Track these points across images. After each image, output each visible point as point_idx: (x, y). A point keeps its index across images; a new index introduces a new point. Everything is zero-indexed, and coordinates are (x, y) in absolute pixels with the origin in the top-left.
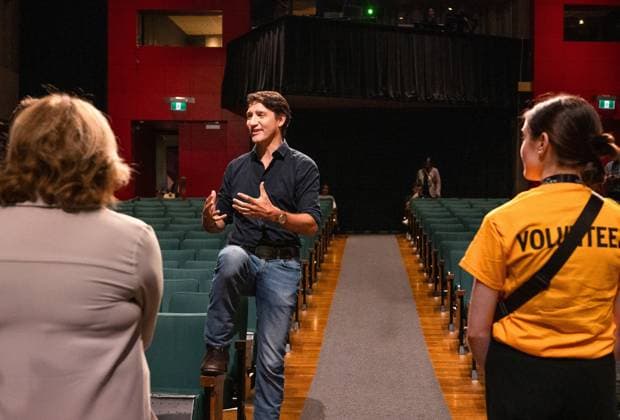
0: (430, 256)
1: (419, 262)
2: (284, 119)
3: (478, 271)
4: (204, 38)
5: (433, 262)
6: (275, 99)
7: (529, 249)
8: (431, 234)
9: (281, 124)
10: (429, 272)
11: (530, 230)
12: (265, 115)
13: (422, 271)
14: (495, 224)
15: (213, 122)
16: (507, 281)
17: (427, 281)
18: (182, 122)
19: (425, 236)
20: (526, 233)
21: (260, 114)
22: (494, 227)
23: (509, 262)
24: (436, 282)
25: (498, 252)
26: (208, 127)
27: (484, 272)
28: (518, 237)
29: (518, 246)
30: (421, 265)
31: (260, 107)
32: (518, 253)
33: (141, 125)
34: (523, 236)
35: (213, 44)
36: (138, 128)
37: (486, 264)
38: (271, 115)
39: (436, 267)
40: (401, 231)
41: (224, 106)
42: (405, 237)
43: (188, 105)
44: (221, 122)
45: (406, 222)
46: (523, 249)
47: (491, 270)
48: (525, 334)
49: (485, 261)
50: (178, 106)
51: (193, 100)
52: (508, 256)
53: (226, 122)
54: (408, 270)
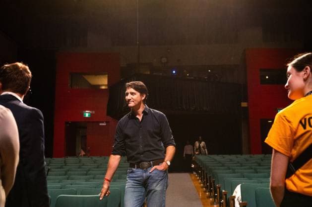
0: (207, 179)
1: (201, 183)
2: (145, 96)
3: (276, 145)
4: (99, 86)
5: (209, 182)
6: (141, 86)
7: (308, 128)
8: (206, 169)
9: (143, 98)
10: (206, 188)
11: (307, 117)
12: (135, 94)
13: (202, 187)
14: (285, 116)
15: (103, 122)
16: (293, 150)
17: (206, 192)
18: (89, 122)
19: (204, 170)
20: (305, 119)
21: (132, 94)
22: (283, 118)
23: (295, 138)
24: (210, 191)
25: (289, 132)
26: (101, 124)
27: (280, 145)
28: (301, 122)
29: (301, 127)
30: (202, 185)
31: (132, 90)
32: (301, 130)
33: (70, 124)
34: (303, 121)
35: (103, 87)
36: (68, 125)
37: (281, 141)
38: (138, 94)
39: (210, 184)
40: (190, 171)
41: (108, 114)
42: (193, 173)
43: (91, 114)
44: (106, 122)
45: (193, 166)
46: (305, 128)
47: (285, 144)
48: (308, 185)
49: (280, 138)
50: (87, 115)
51: (94, 112)
52: (295, 133)
53: (108, 122)
54: (196, 187)
